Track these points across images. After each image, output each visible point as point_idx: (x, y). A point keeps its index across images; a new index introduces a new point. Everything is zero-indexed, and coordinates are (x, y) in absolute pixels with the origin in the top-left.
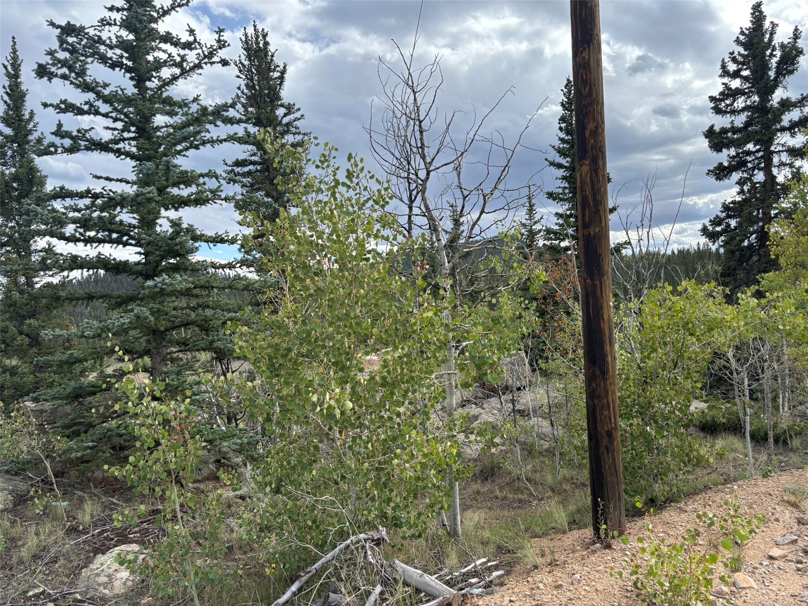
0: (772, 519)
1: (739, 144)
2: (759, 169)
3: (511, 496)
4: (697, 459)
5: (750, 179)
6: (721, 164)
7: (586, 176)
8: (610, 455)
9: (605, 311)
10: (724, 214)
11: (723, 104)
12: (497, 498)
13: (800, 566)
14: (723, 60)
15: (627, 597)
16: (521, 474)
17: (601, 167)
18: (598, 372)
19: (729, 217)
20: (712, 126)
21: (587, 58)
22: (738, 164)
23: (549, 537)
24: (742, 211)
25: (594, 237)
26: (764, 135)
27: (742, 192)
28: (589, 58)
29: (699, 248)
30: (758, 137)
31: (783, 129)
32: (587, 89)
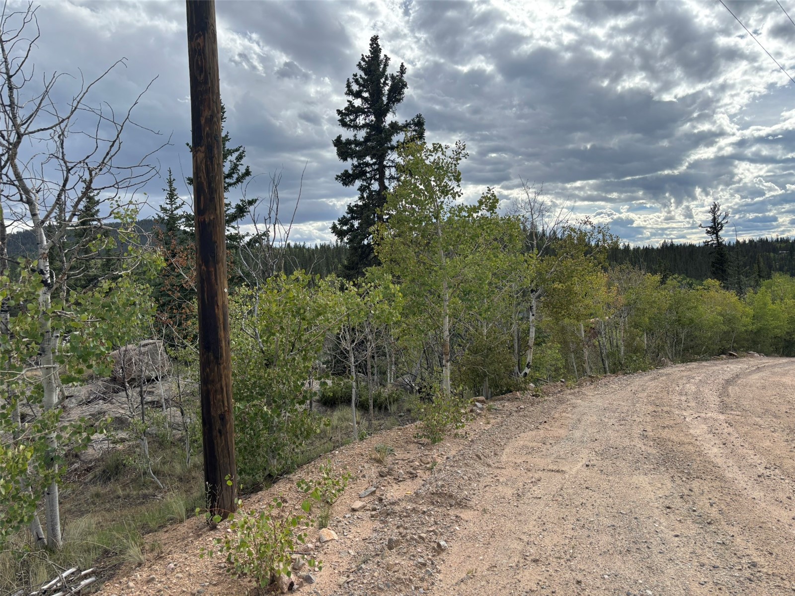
0: (360, 476)
1: (360, 156)
2: (375, 180)
3: (135, 493)
4: (307, 431)
5: (368, 188)
6: (346, 171)
7: (201, 163)
8: (223, 437)
9: (220, 298)
10: (349, 215)
11: (348, 119)
12: (119, 497)
13: (373, 513)
14: (348, 80)
15: (219, 574)
16: (148, 468)
17: (216, 156)
18: (212, 358)
19: (353, 218)
20: (340, 137)
21: (202, 45)
22: (359, 173)
23: (165, 529)
24: (362, 214)
25: (209, 224)
26: (378, 150)
27: (362, 198)
28: (204, 46)
29: (337, 244)
30: (374, 152)
31: (392, 148)
32: (202, 76)
